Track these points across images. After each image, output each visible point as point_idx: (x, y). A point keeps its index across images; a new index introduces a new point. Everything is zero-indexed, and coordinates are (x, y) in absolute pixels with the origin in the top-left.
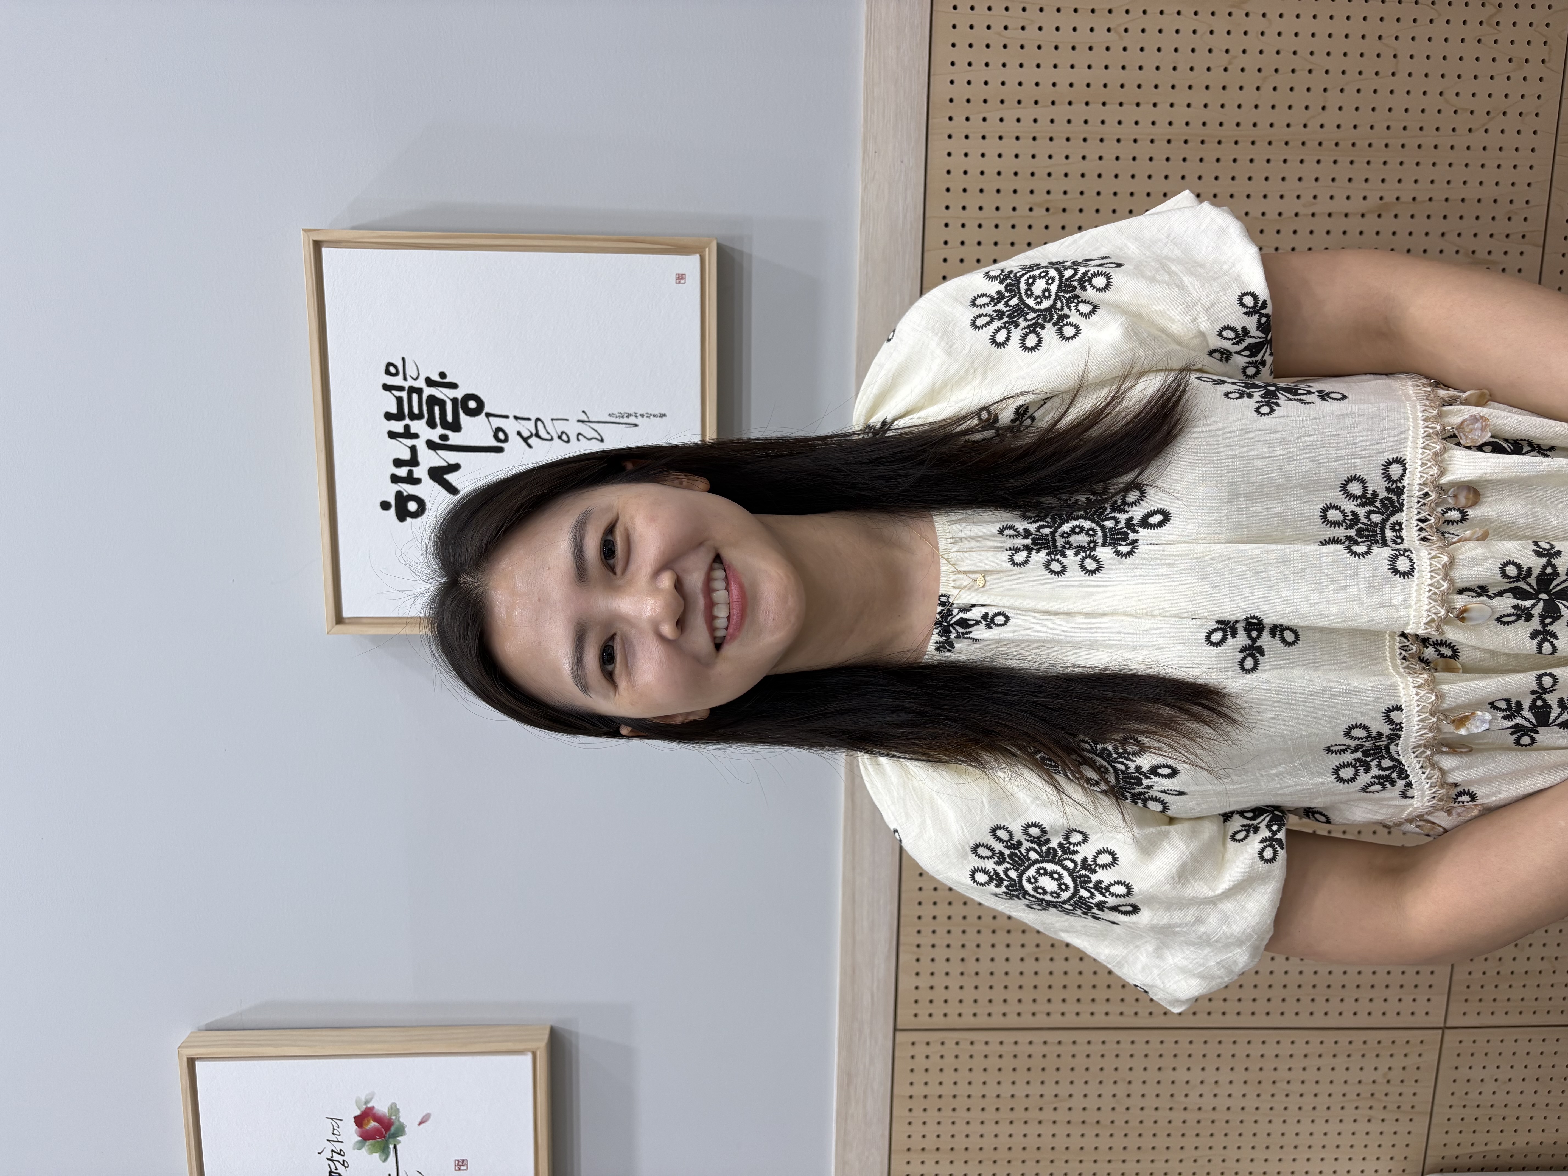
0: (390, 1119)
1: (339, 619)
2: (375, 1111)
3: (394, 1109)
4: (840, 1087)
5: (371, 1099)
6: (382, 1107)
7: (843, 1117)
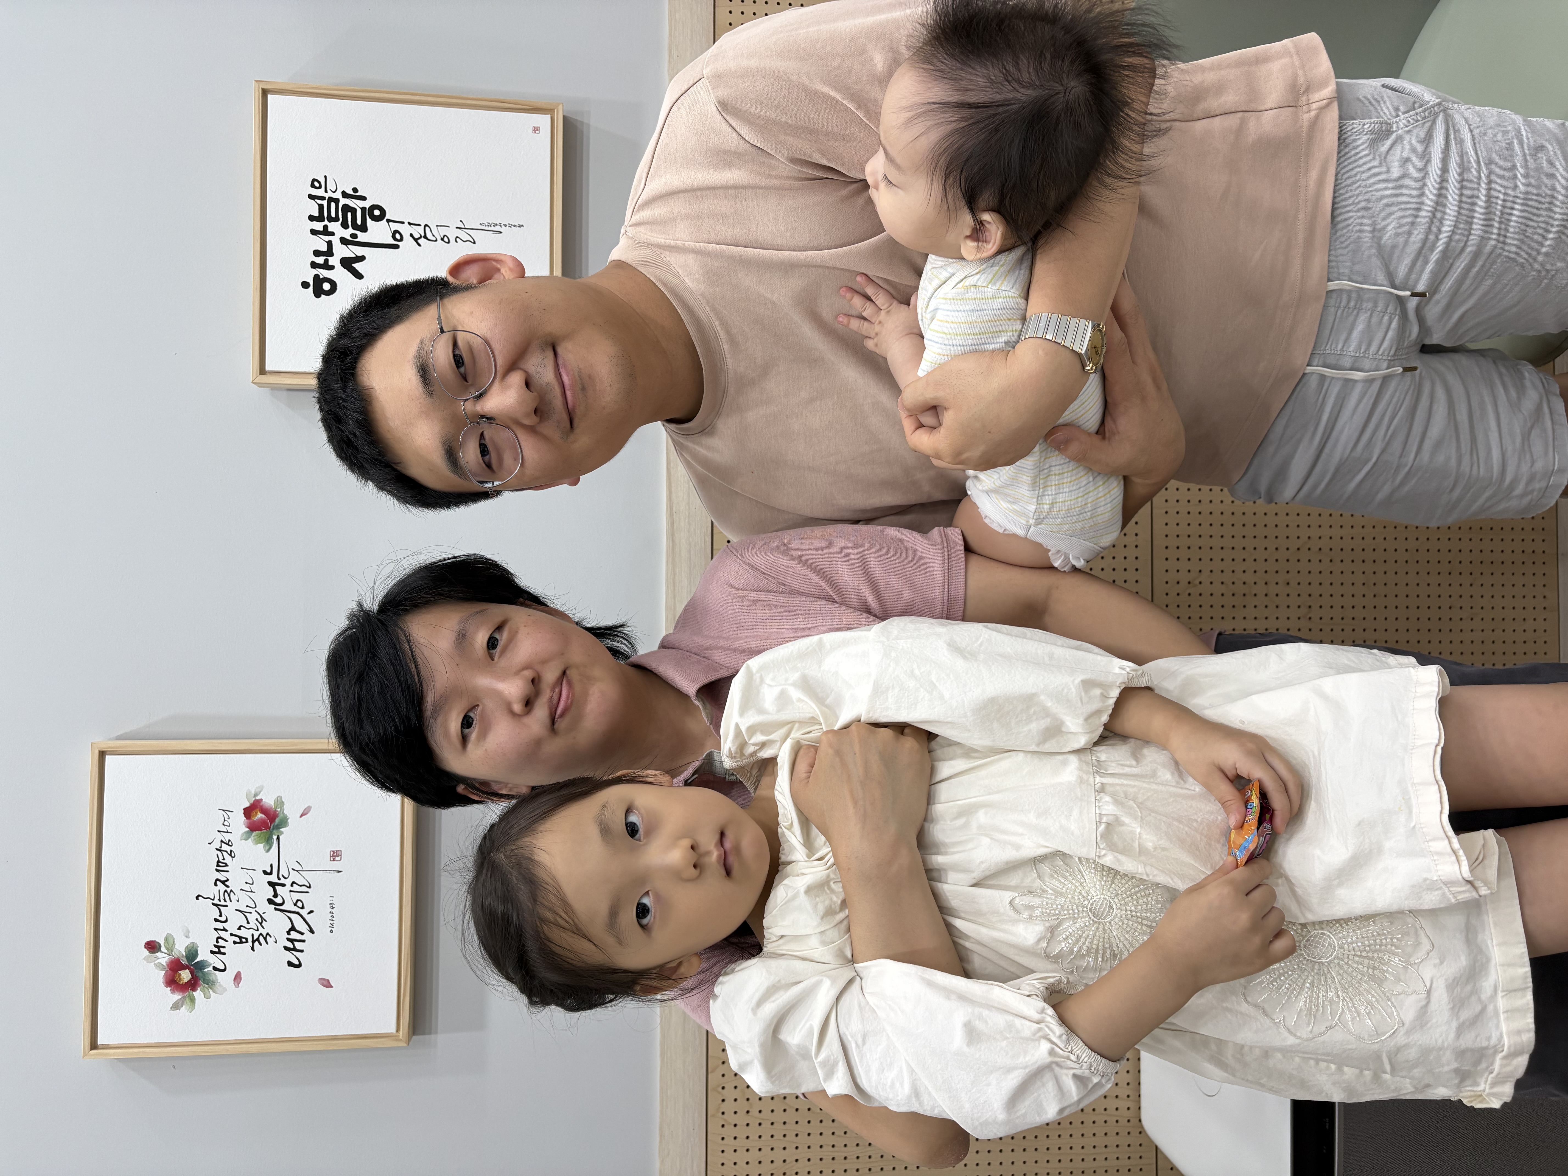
0: (276, 811)
1: (262, 371)
2: (262, 803)
3: (280, 802)
5: (260, 792)
6: (269, 801)
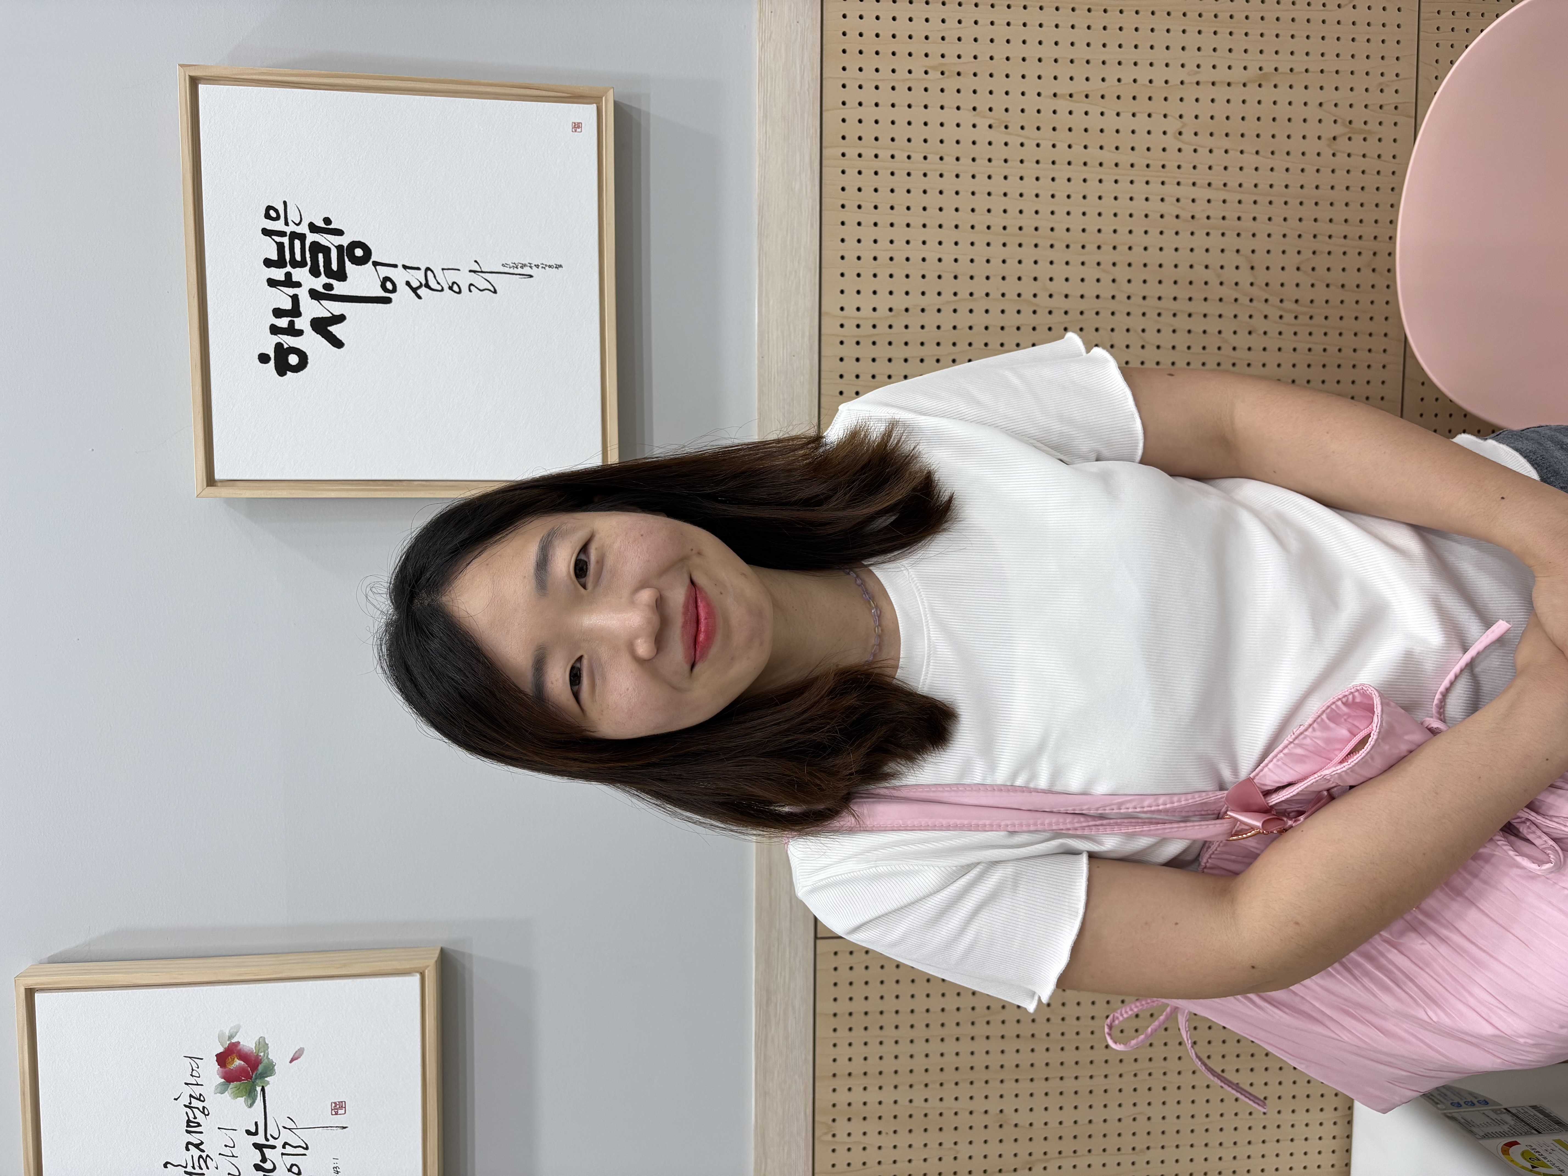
0: (258, 1056)
1: (211, 481)
2: (240, 1047)
3: (262, 1044)
4: (759, 1005)
5: (236, 1033)
6: (248, 1043)
7: (763, 1041)
